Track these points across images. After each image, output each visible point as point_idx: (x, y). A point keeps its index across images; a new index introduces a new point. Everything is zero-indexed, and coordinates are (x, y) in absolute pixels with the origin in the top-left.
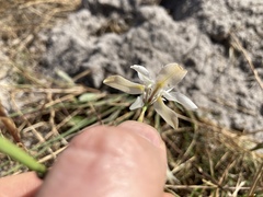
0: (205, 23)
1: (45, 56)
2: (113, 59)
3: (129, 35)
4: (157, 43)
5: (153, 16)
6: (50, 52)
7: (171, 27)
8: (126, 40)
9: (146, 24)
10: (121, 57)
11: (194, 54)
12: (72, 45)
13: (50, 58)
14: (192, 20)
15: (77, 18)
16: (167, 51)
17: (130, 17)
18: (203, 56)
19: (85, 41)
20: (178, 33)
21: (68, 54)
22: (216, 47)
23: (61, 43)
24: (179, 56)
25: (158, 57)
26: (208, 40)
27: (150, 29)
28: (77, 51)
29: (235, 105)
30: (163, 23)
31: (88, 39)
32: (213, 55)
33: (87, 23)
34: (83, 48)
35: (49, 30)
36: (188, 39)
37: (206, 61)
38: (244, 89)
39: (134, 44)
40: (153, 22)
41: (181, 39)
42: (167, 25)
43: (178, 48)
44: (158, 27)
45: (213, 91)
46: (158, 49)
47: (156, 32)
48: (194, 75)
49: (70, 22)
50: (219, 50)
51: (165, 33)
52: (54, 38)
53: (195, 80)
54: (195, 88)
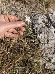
1: (32, 16)
9: (49, 29)
10: (41, 29)
16: (47, 35)
19: (39, 21)
21: (35, 20)
23: (37, 17)
29: (47, 53)
35: (38, 13)
36: (52, 37)
42: (52, 32)
43: (49, 37)
54: (44, 44)
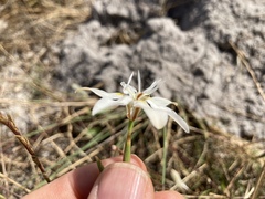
0: (212, 32)
1: (58, 68)
2: (124, 71)
3: (139, 47)
4: (166, 55)
5: (161, 28)
6: (64, 65)
7: (179, 38)
8: (136, 52)
9: (155, 36)
10: (132, 69)
11: (202, 64)
12: (84, 58)
13: (63, 70)
14: (199, 29)
15: (88, 30)
16: (175, 61)
17: (138, 26)
18: (211, 65)
19: (97, 54)
20: (187, 43)
21: (81, 67)
22: (224, 55)
23: (73, 56)
24: (187, 65)
25: (167, 68)
26: (215, 49)
27: (159, 41)
28: (89, 64)
29: (243, 112)
30: (171, 34)
31: (99, 50)
32: (221, 64)
33: (97, 34)
34: (95, 61)
35: (61, 42)
36: (196, 49)
37: (214, 70)
38: (253, 96)
39: (144, 56)
40: (162, 34)
41: (189, 50)
42: (175, 36)
43: (186, 58)
44: (167, 39)
45: (222, 99)
46: (167, 60)
47: (165, 44)
48: (203, 84)
49: (81, 34)
50: (227, 58)
51: (173, 44)
52: (66, 50)
53: (204, 89)
54: (204, 96)
